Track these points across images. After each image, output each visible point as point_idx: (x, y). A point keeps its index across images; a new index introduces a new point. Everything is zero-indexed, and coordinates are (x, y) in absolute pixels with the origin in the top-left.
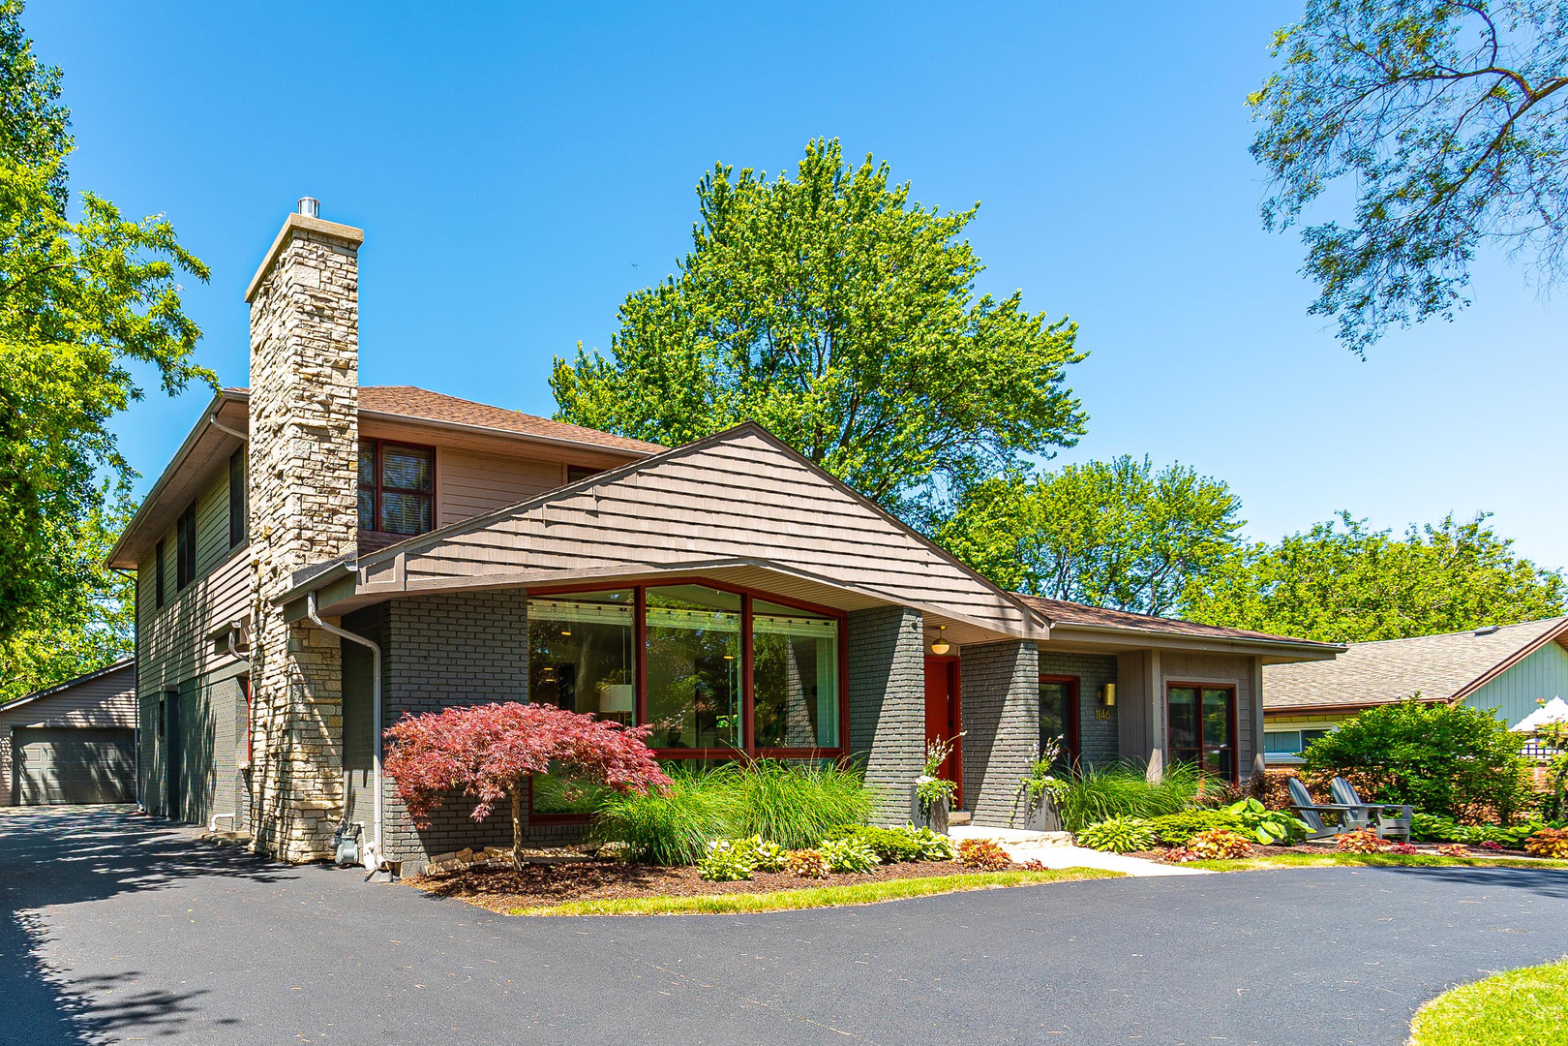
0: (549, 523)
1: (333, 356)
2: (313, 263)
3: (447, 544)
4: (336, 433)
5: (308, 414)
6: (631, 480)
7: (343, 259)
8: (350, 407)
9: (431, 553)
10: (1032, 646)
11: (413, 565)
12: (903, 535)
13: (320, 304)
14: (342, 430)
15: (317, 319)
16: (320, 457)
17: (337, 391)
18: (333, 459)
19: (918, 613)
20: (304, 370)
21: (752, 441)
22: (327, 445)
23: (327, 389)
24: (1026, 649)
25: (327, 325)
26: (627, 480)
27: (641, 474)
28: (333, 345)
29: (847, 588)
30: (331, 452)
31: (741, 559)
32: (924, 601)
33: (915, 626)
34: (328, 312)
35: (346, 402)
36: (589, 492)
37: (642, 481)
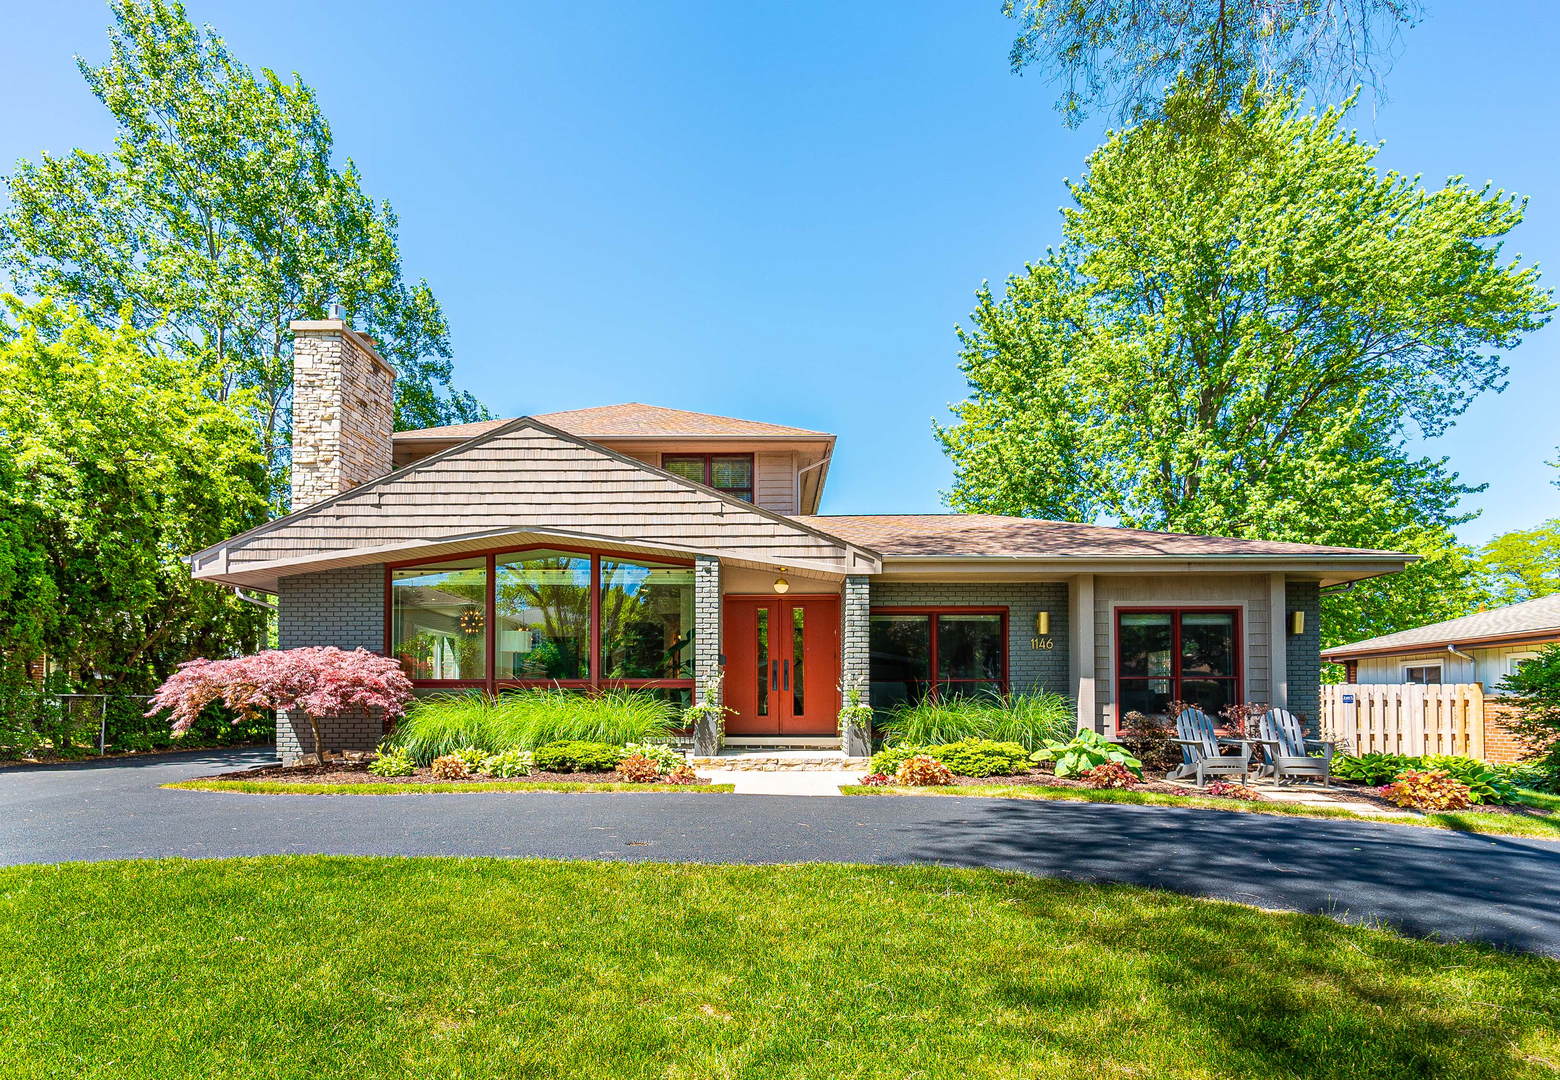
0: (339, 517)
1: (320, 413)
2: (307, 352)
3: (259, 539)
4: (322, 464)
5: (303, 454)
6: (411, 477)
7: (329, 344)
8: (333, 446)
9: (248, 546)
10: (862, 581)
11: (232, 556)
12: (694, 492)
13: (311, 379)
14: (327, 462)
15: (310, 389)
16: (313, 483)
17: (324, 436)
18: (320, 483)
19: (711, 558)
20: (301, 425)
21: (529, 432)
22: (315, 474)
23: (318, 436)
24: (852, 584)
25: (318, 391)
26: (406, 479)
27: (419, 472)
28: (322, 404)
29: (627, 542)
30: (318, 478)
31: (512, 527)
32: (717, 548)
33: (709, 571)
34: (317, 383)
35: (330, 442)
36: (374, 490)
37: (421, 477)
